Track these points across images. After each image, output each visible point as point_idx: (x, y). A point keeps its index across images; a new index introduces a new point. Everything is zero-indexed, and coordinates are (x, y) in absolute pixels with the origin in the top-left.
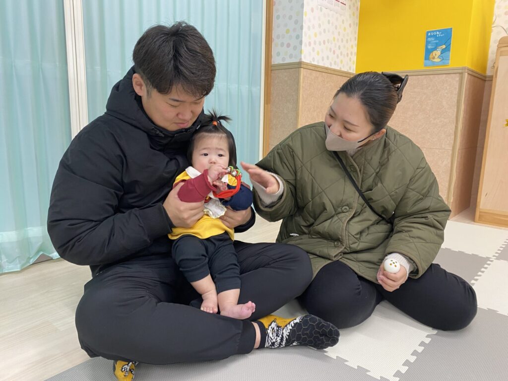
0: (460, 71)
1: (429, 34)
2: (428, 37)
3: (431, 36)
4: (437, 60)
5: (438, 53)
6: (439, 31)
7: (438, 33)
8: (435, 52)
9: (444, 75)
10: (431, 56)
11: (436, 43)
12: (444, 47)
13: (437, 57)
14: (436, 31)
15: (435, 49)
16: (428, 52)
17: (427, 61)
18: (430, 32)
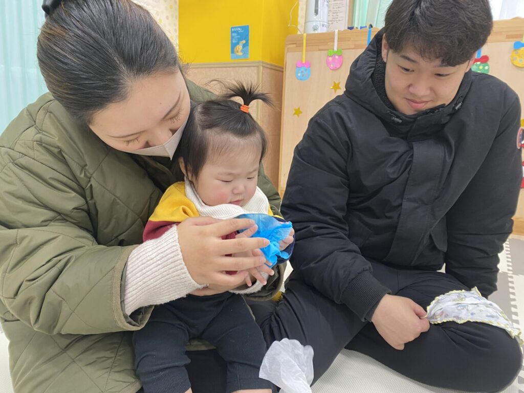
0: (257, 64)
1: (233, 30)
2: (232, 32)
3: (234, 32)
4: (240, 54)
5: (240, 47)
6: (240, 27)
7: (239, 29)
8: (238, 46)
9: (246, 68)
10: (235, 50)
11: (238, 38)
12: (244, 42)
13: (240, 50)
14: (238, 27)
15: (238, 43)
16: (234, 46)
17: (233, 54)
18: (234, 28)
